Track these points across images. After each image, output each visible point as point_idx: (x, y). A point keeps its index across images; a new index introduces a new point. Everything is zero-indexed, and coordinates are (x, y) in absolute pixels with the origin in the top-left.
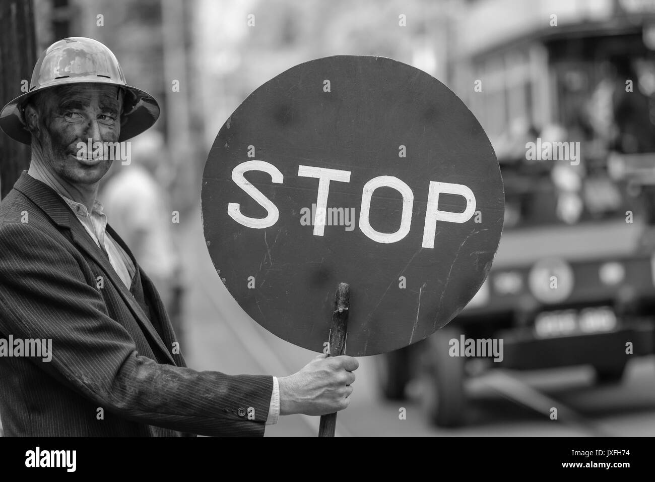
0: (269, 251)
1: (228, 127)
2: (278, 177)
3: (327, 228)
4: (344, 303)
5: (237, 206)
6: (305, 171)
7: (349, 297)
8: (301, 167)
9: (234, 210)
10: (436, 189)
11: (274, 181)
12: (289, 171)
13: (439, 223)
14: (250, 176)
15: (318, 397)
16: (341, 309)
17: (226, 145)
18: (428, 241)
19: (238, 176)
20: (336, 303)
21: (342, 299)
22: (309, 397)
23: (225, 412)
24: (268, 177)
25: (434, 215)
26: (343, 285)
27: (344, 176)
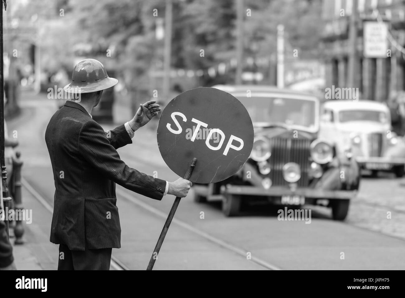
0: (175, 142)
1: (175, 100)
2: (185, 120)
3: (196, 140)
4: (194, 164)
5: (170, 125)
6: (194, 120)
7: (196, 162)
8: (193, 119)
9: (168, 126)
10: (233, 138)
11: (183, 120)
12: (189, 119)
13: (230, 149)
14: (177, 117)
15: (180, 191)
16: (192, 166)
17: (172, 105)
18: (225, 153)
19: (173, 116)
20: (191, 163)
21: (193, 163)
22: (178, 190)
23: (153, 187)
24: (182, 119)
25: (229, 145)
26: (195, 159)
27: (206, 125)
